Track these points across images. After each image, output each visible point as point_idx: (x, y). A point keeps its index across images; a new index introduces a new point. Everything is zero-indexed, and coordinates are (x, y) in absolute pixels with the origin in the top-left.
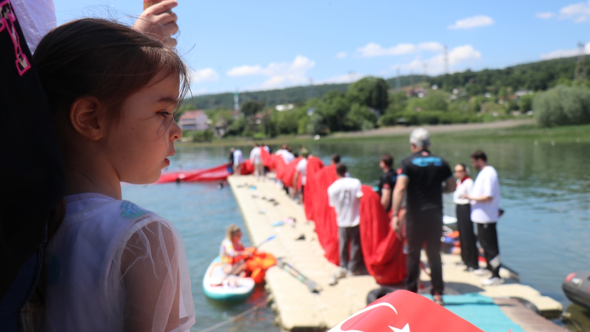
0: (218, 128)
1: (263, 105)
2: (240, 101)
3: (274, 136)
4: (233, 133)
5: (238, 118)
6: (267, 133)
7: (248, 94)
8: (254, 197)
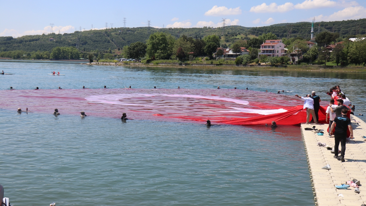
0: (293, 55)
1: (337, 36)
2: (315, 30)
3: (344, 65)
4: (306, 60)
5: (312, 47)
6: (337, 62)
7: (323, 24)
8: (321, 145)
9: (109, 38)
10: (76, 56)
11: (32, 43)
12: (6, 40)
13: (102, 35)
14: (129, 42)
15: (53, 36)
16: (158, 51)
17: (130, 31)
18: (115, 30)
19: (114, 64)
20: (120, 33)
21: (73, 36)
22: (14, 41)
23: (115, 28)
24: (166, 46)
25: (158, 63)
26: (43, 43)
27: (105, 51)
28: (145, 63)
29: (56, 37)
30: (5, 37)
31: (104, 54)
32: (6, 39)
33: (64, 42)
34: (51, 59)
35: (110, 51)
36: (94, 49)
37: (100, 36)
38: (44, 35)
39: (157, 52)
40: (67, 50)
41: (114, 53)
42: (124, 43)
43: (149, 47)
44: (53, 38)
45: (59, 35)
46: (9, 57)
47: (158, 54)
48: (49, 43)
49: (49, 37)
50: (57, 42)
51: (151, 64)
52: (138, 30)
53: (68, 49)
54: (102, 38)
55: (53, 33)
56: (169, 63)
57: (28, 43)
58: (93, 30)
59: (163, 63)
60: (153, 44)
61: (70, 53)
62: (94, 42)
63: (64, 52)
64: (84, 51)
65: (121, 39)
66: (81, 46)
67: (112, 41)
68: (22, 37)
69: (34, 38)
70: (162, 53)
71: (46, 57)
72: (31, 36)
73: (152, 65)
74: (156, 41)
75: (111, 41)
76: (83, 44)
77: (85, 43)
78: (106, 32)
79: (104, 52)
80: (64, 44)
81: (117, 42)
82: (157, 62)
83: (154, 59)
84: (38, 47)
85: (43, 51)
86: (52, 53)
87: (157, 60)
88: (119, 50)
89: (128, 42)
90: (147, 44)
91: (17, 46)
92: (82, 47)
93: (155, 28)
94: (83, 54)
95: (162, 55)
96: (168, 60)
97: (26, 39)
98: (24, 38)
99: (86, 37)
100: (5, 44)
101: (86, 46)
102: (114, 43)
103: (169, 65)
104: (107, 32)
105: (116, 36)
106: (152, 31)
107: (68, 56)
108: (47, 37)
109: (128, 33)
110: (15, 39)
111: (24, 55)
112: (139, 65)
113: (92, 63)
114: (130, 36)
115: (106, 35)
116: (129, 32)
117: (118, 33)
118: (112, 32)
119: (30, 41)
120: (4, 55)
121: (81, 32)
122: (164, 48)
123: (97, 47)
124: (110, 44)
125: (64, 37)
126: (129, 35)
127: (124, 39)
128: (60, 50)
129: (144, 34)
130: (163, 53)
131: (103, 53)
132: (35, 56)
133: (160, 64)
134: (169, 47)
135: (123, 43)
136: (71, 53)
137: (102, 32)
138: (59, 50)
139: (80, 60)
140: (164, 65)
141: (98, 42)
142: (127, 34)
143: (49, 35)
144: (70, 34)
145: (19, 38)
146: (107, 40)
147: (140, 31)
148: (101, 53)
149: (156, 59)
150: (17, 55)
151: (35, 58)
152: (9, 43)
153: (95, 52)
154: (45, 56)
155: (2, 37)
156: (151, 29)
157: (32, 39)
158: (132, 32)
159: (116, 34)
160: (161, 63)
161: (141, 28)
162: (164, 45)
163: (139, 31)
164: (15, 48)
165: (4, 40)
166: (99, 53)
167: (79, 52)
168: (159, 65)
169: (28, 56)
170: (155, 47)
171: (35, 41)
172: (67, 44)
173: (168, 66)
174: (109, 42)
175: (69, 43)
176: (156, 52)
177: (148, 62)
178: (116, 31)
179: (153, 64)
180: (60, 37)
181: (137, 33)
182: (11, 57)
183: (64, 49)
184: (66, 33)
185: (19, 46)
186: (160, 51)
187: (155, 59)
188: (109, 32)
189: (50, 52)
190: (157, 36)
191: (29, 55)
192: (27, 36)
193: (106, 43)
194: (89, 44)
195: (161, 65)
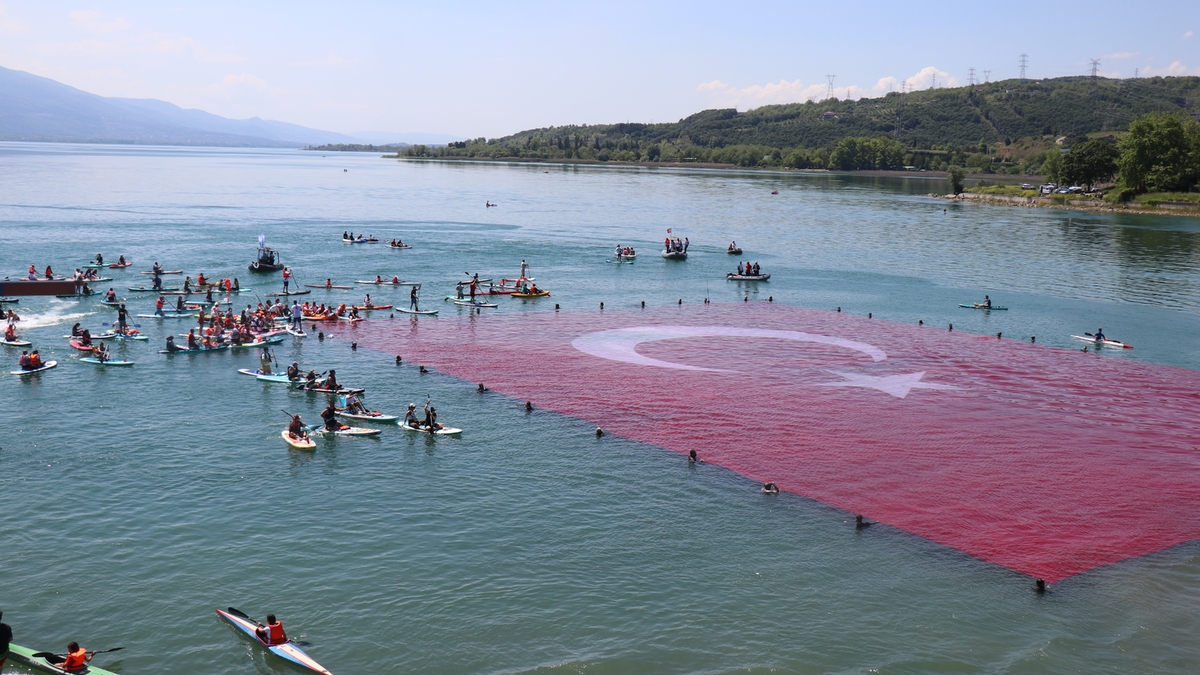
9: (978, 110)
10: (894, 160)
11: (782, 123)
12: (722, 118)
13: (959, 101)
14: (1034, 119)
15: (831, 107)
16: (1155, 168)
17: (1037, 89)
18: (995, 87)
19: (1025, 200)
20: (1010, 95)
21: (883, 105)
22: (741, 121)
23: (997, 83)
24: (1181, 153)
25: (1154, 204)
26: (807, 125)
27: (971, 147)
28: (1114, 202)
29: (841, 109)
30: (719, 111)
31: (969, 156)
32: (721, 115)
33: (860, 123)
34: (831, 169)
35: (985, 146)
36: (937, 139)
37: (955, 105)
38: (810, 103)
39: (1153, 169)
40: (872, 145)
41: (994, 151)
42: (1019, 125)
43: (1128, 156)
44: (833, 110)
45: (848, 103)
46: (732, 161)
47: (1155, 177)
48: (823, 124)
49: (824, 109)
50: (841, 121)
51: (1133, 205)
52: (1061, 87)
53: (876, 141)
54: (958, 110)
55: (832, 98)
56: (1190, 204)
57: (771, 124)
58: (937, 90)
59: (1169, 204)
60: (1142, 148)
61: (879, 154)
62: (938, 120)
63: (863, 149)
64: (915, 146)
65: (1012, 111)
66: (903, 132)
67: (987, 117)
68: (759, 109)
69: (786, 112)
70: (1166, 171)
71: (820, 162)
72: (780, 106)
73: (1137, 209)
74: (1150, 140)
75: (983, 118)
76: (907, 127)
77: (915, 124)
78: (971, 94)
79: (968, 150)
80: (861, 126)
81: (1001, 121)
82: (1153, 200)
83: (1143, 191)
84: (795, 135)
85: (812, 148)
86: (834, 154)
87: (1152, 192)
88: (1008, 143)
89: (1029, 120)
90: (1118, 145)
91: (746, 132)
92: (906, 133)
93: (1107, 79)
94: (911, 155)
95: (1168, 178)
96: (1185, 194)
97: (769, 115)
98: (762, 111)
99: (916, 108)
100: (720, 127)
101: (917, 132)
102: (991, 124)
103: (1191, 208)
104: (973, 96)
105: (997, 103)
106: (1100, 88)
107: (874, 161)
108: (818, 109)
109: (1031, 94)
110: (742, 115)
111: (766, 158)
112: (1096, 205)
113: (961, 195)
114: (1037, 104)
115: (969, 102)
116: (1035, 92)
117: (1004, 97)
118: (988, 93)
119: (777, 119)
120: (719, 157)
121: (904, 94)
122: (1174, 159)
123: (944, 133)
124: (980, 125)
125: (858, 109)
126: (1035, 103)
127: (1020, 113)
128: (855, 144)
129: (1079, 97)
130: (1170, 174)
131: (965, 153)
132: (792, 160)
133: (1161, 206)
134: (1191, 158)
135: (1016, 122)
136: (883, 153)
137: (959, 93)
138: (852, 145)
139: (904, 172)
140: (1173, 207)
141: (947, 120)
142: (1029, 98)
143: (824, 103)
144: (876, 101)
145: (751, 113)
146: (972, 115)
147: (1068, 89)
148: (958, 153)
149: (1148, 189)
150: (749, 157)
151: (791, 166)
152: (728, 126)
153: (942, 149)
154: (817, 160)
155: (713, 110)
156: (1099, 83)
157: (780, 113)
158: (1045, 94)
159: (999, 100)
160: (1166, 203)
161: (1067, 80)
162: (1176, 150)
163: (1062, 91)
164: (742, 137)
165: (717, 119)
166: (954, 152)
167: (903, 151)
168: (1160, 209)
169: (774, 159)
170: (1146, 156)
171: (789, 120)
172: (867, 127)
173: (1187, 211)
174: (977, 120)
175: (872, 123)
176: (1148, 169)
177: (1126, 198)
178: (997, 91)
179: (1139, 206)
180: (849, 107)
181: (1059, 94)
182: (735, 163)
183: (866, 144)
184: (865, 97)
185: (750, 133)
186: (1162, 168)
187: (1145, 192)
188: (978, 95)
189: (830, 151)
190: (1154, 125)
191: (777, 156)
192: (769, 106)
193: (970, 124)
194: (923, 127)
195: (1163, 209)
